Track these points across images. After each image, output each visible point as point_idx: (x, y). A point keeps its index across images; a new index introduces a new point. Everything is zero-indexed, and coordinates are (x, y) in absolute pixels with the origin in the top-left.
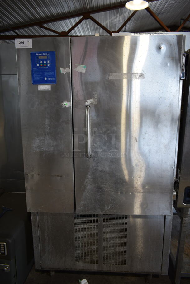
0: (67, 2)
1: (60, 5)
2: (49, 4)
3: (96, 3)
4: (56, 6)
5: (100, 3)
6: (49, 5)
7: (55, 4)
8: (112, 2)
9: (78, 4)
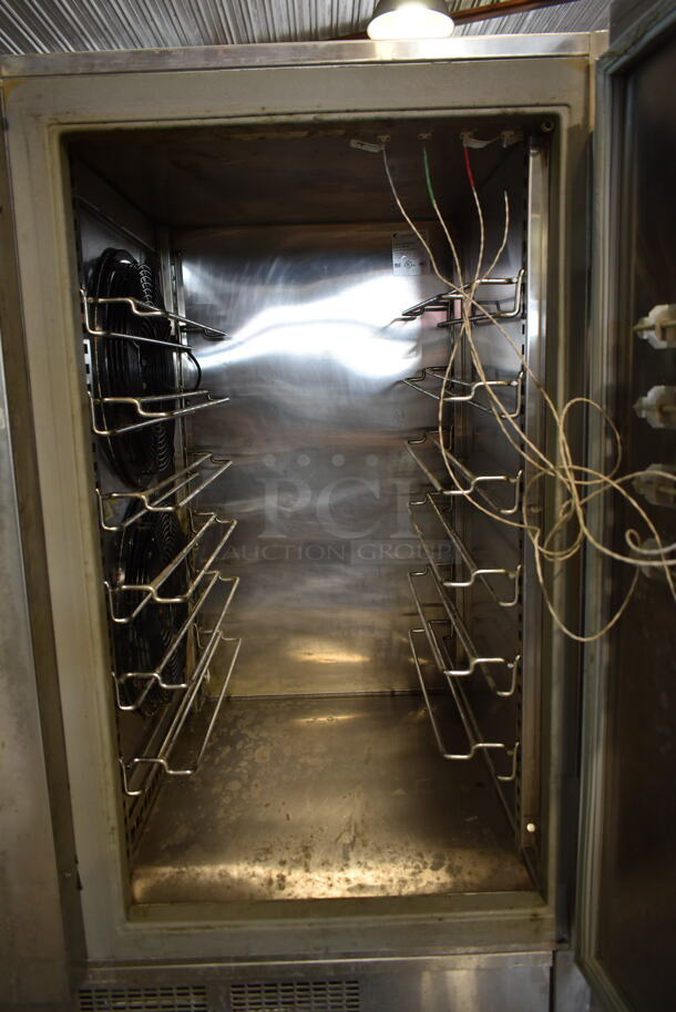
0: (152, 23)
1: (125, 35)
2: (82, 27)
3: (263, 24)
4: (109, 39)
5: (277, 28)
6: (83, 33)
7: (106, 29)
8: (320, 24)
9: (192, 31)
